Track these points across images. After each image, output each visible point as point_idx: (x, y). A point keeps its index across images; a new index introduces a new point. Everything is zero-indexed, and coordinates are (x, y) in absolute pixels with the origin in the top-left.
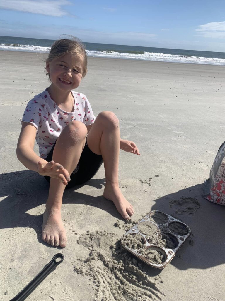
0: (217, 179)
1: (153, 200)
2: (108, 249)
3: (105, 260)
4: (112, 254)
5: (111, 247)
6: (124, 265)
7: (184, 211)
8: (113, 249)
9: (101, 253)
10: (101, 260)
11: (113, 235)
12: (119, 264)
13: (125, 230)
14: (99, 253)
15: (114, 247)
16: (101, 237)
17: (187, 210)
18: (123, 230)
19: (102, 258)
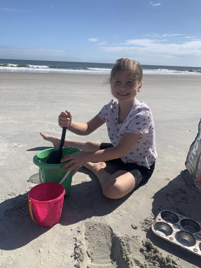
0: (199, 173)
1: (151, 197)
2: (139, 252)
3: (142, 264)
4: (144, 257)
5: (142, 251)
6: (159, 265)
7: (179, 202)
8: (144, 252)
9: (137, 259)
10: (138, 265)
11: (138, 238)
12: (156, 266)
13: (144, 231)
14: (135, 259)
15: (144, 250)
16: (128, 242)
17: (182, 200)
18: (142, 230)
19: (139, 264)
